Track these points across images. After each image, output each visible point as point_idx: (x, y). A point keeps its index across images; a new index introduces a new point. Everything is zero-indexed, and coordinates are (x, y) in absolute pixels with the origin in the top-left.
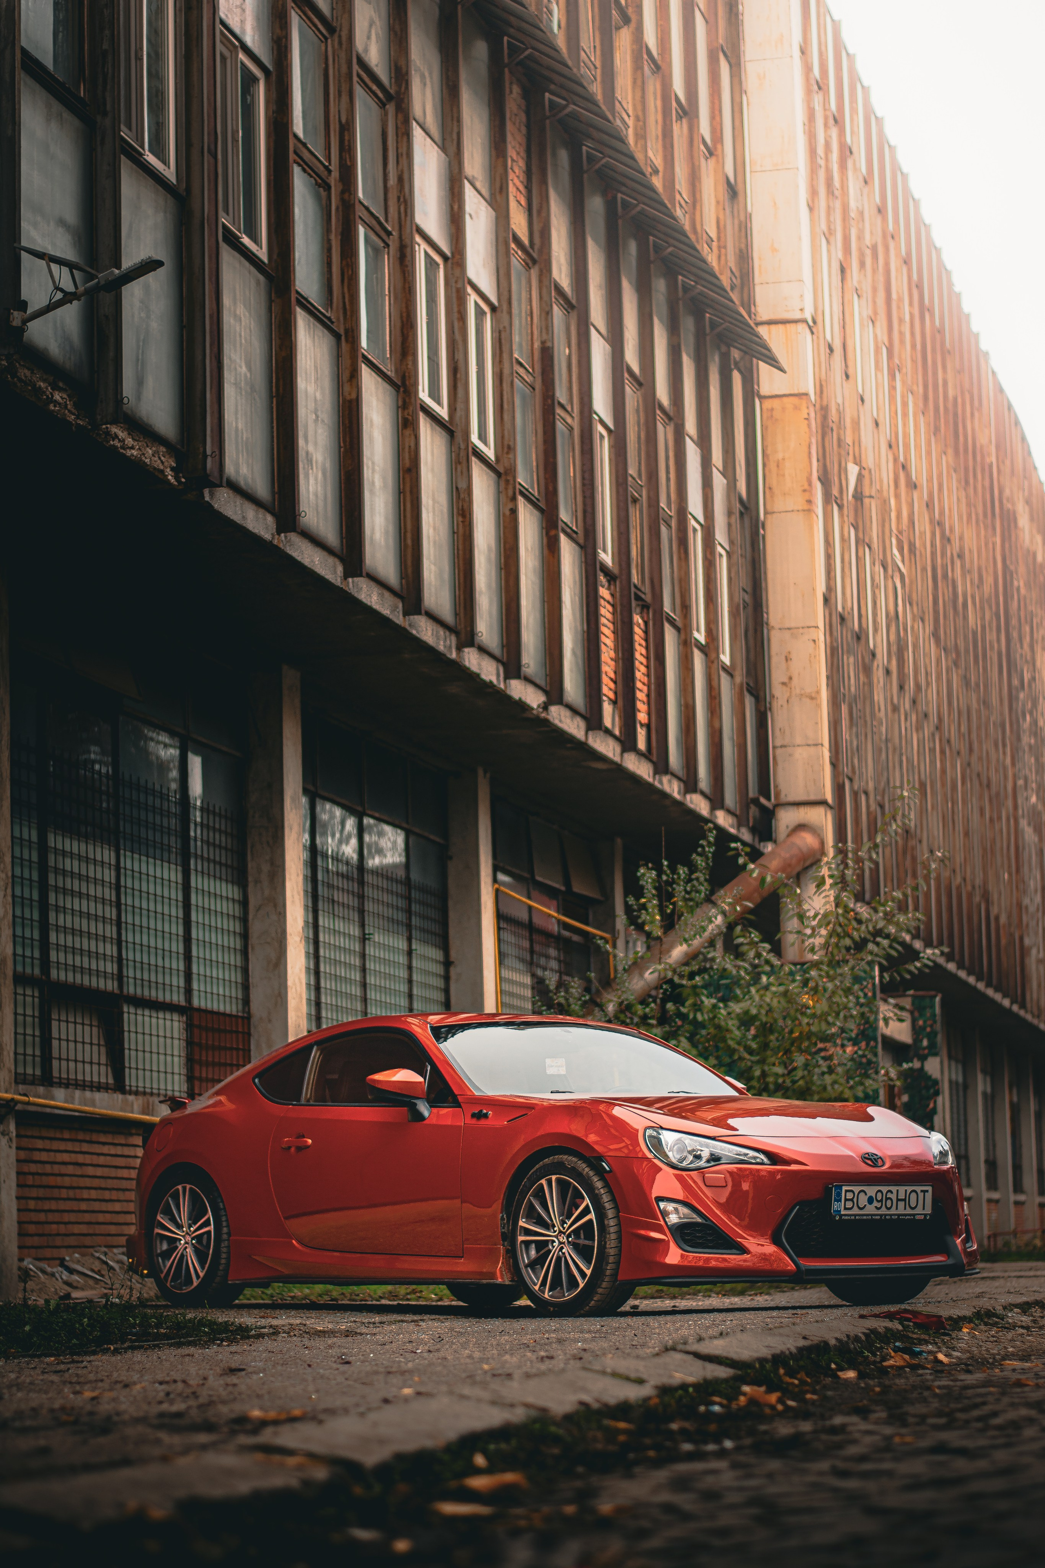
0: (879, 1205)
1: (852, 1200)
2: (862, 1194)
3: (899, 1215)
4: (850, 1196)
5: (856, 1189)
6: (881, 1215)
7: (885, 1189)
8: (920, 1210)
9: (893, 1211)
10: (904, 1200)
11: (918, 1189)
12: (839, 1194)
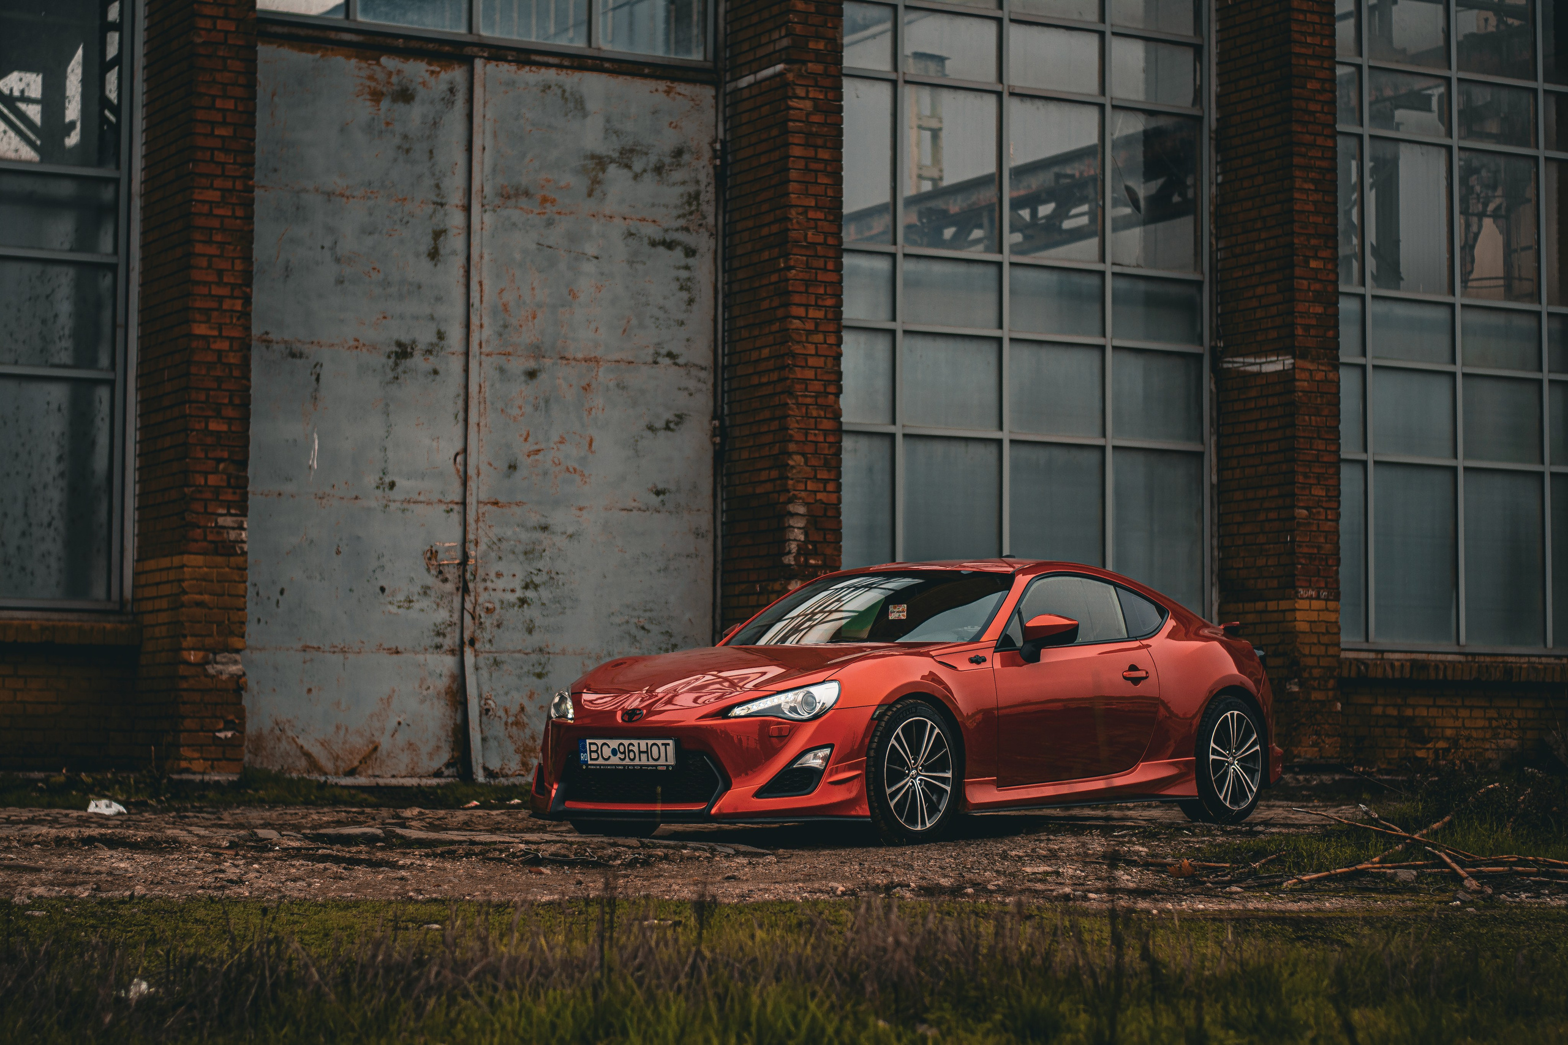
0: (622, 756)
1: (596, 751)
2: (605, 747)
3: (641, 766)
4: (594, 748)
5: (599, 742)
6: (624, 766)
8: (662, 761)
9: (637, 762)
10: (646, 752)
12: (584, 746)
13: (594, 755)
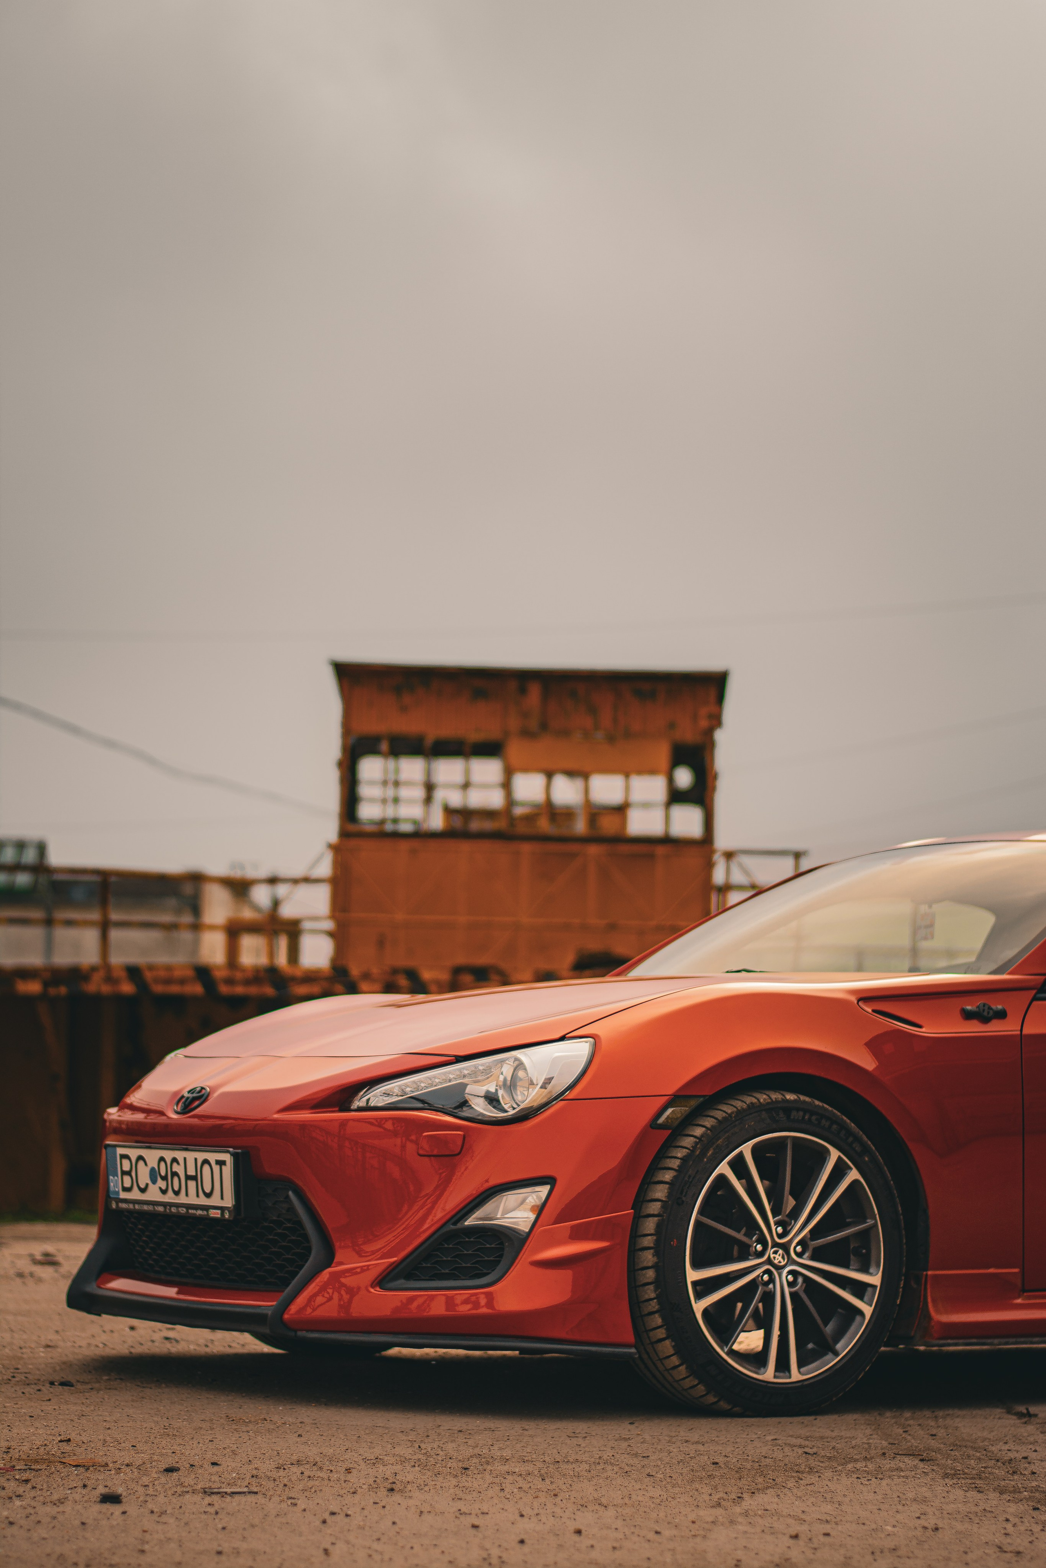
7: (168, 1155)
11: (213, 1157)
13: (127, 1182)
